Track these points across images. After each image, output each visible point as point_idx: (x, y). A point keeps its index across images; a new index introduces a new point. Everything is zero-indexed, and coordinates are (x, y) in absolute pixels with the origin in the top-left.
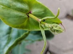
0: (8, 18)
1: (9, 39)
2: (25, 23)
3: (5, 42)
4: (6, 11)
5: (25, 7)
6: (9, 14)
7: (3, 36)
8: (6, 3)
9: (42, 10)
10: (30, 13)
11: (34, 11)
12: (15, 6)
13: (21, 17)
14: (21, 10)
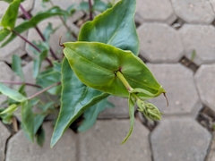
0: (87, 74)
1: (85, 94)
2: (110, 83)
3: (79, 96)
4: (84, 65)
5: (114, 62)
6: (88, 69)
7: (77, 87)
8: (87, 53)
9: (138, 69)
10: (120, 70)
11: (127, 68)
12: (99, 59)
13: (105, 75)
14: (107, 66)
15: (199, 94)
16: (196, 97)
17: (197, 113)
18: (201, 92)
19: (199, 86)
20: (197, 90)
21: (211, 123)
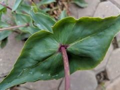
15: (107, 63)
16: (105, 64)
17: (99, 72)
18: (109, 62)
19: (111, 58)
20: (108, 60)
21: (102, 79)
